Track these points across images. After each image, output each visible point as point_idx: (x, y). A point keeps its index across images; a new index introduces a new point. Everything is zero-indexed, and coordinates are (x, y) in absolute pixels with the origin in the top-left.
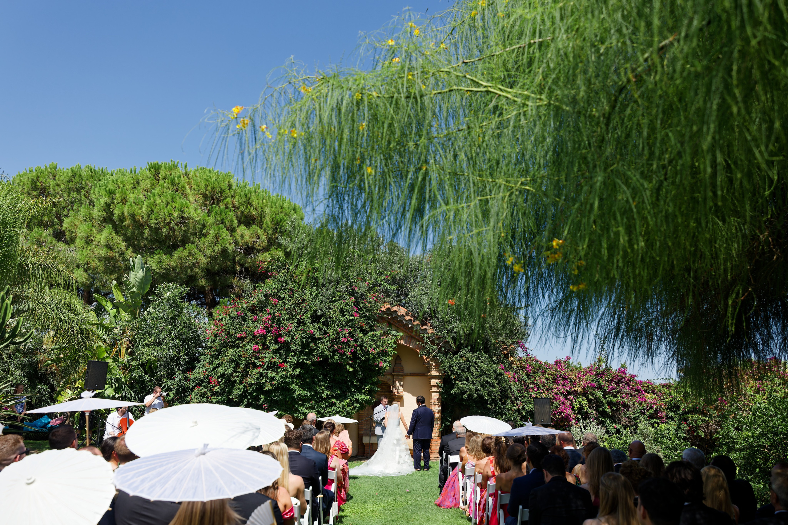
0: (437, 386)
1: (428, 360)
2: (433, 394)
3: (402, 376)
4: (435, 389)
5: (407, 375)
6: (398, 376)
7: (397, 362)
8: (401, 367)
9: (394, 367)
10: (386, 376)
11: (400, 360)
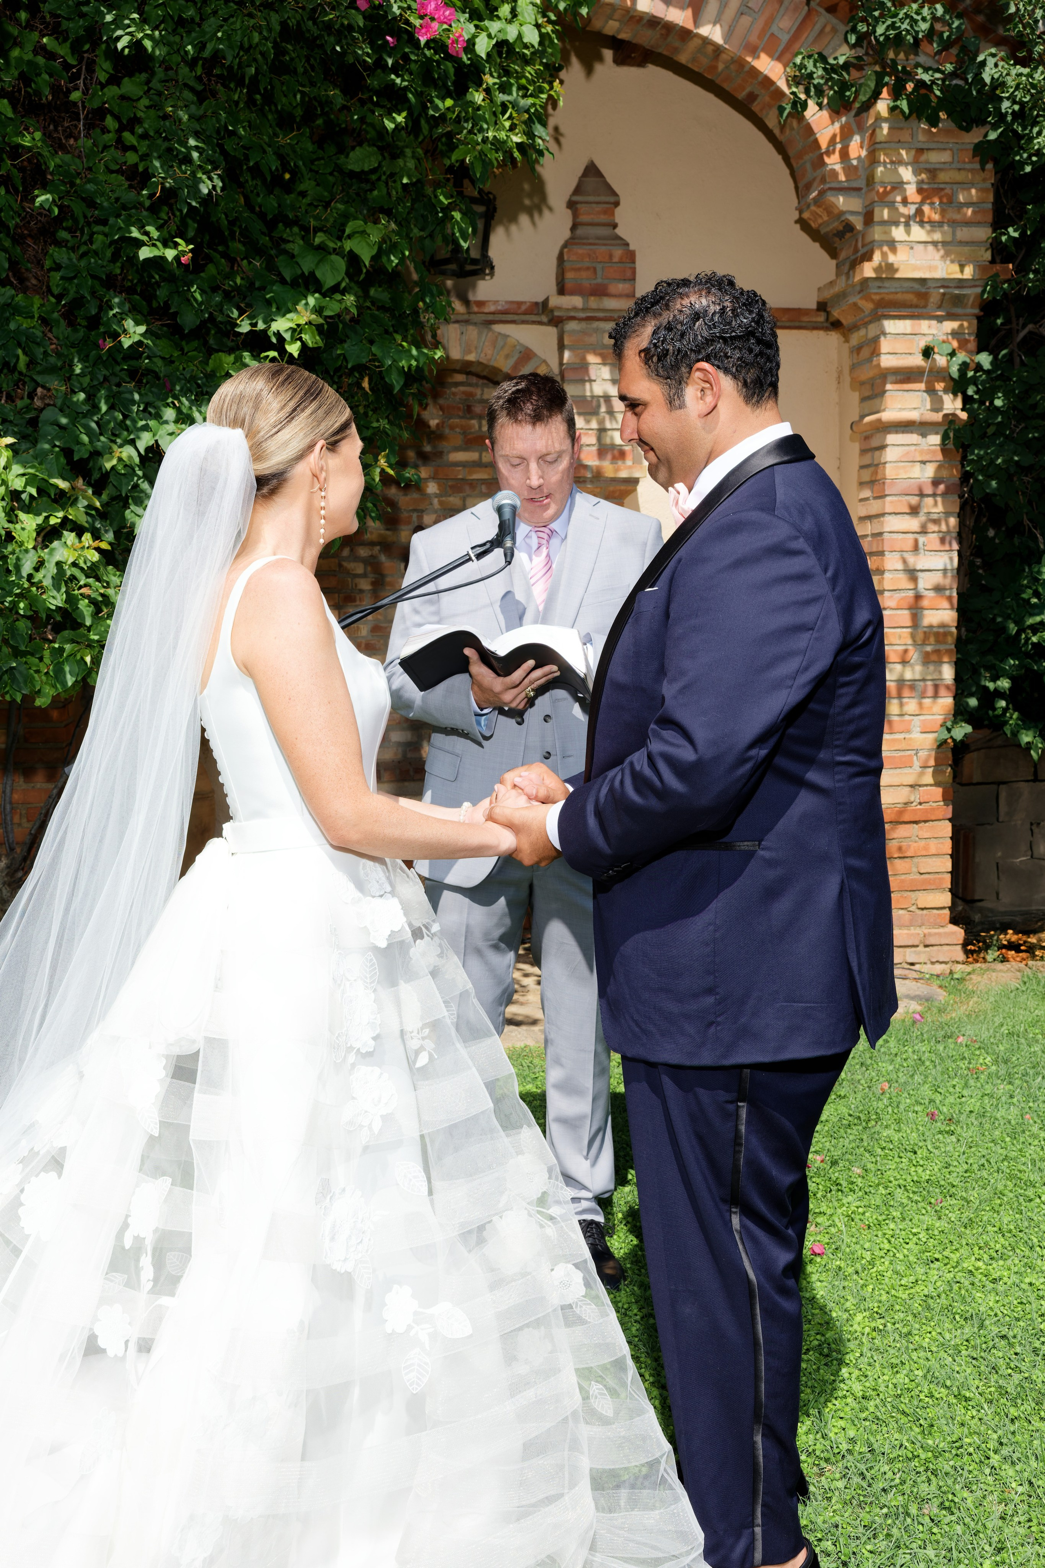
0: (930, 373)
4: (907, 403)
6: (596, 318)
7: (583, 218)
8: (618, 253)
9: (561, 258)
10: (498, 328)
11: (611, 199)
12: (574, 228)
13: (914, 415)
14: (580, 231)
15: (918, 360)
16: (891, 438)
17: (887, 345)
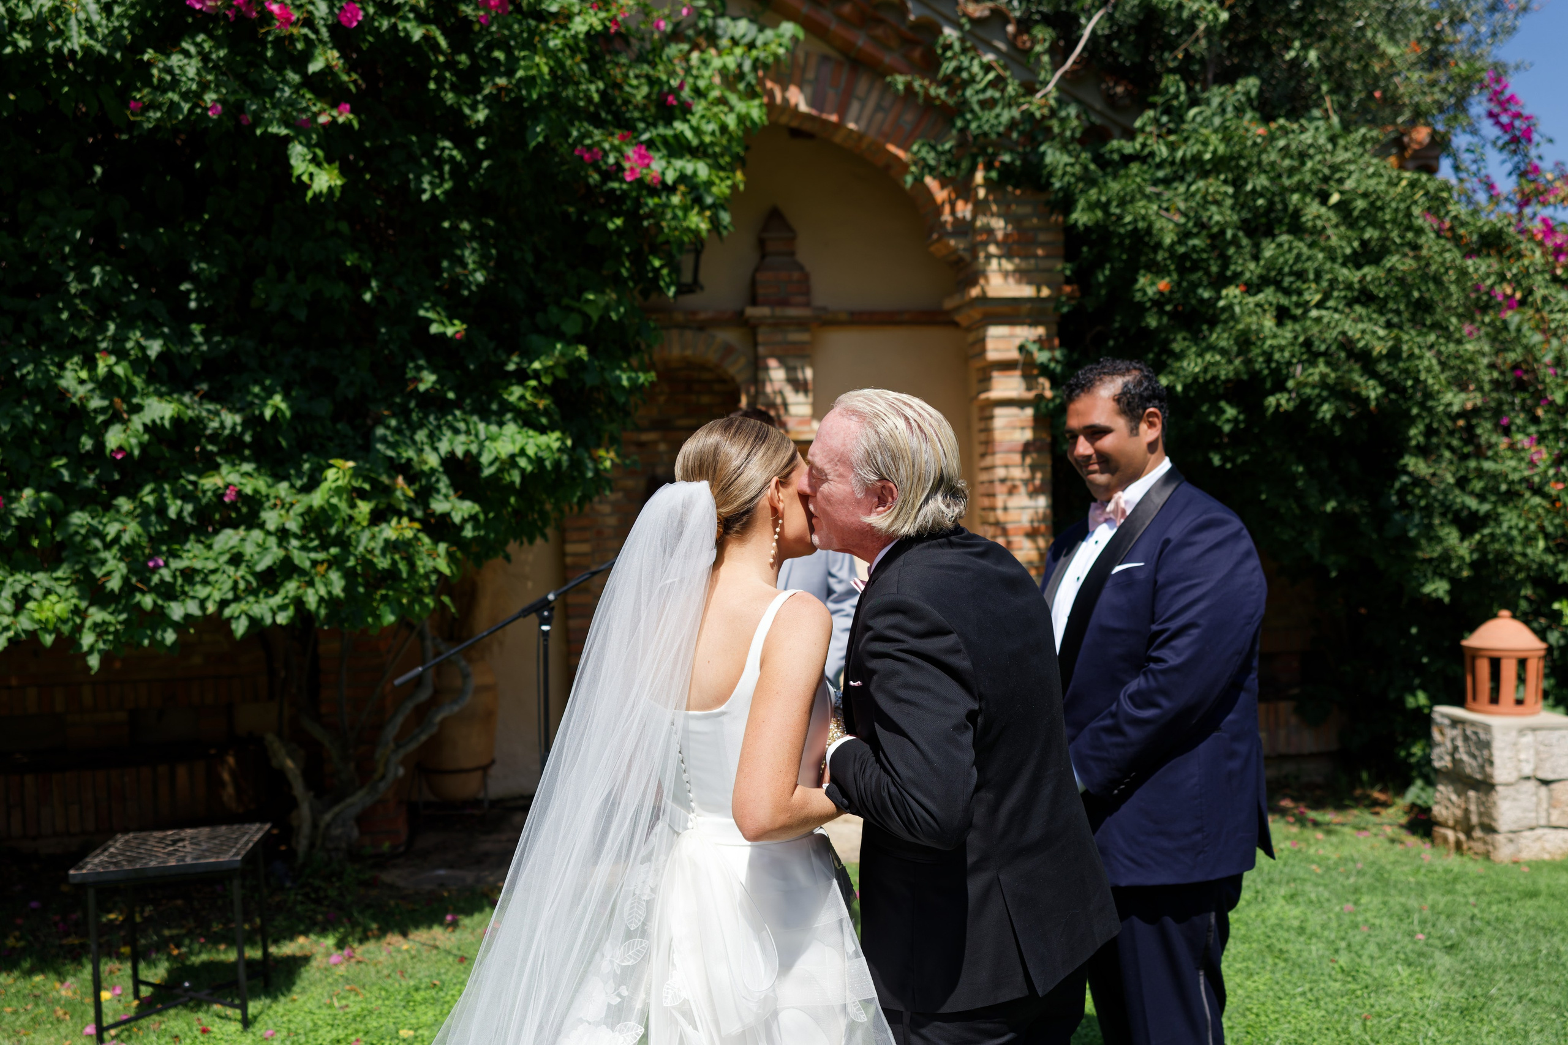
0: (1028, 368)
1: (964, 210)
2: (1002, 418)
3: (802, 324)
4: (1008, 386)
5: (828, 320)
6: (779, 324)
7: (769, 249)
8: (796, 275)
9: (753, 278)
10: (709, 330)
11: (791, 235)
12: (763, 256)
13: (1013, 395)
14: (766, 261)
15: (1014, 355)
16: (999, 411)
17: (990, 344)
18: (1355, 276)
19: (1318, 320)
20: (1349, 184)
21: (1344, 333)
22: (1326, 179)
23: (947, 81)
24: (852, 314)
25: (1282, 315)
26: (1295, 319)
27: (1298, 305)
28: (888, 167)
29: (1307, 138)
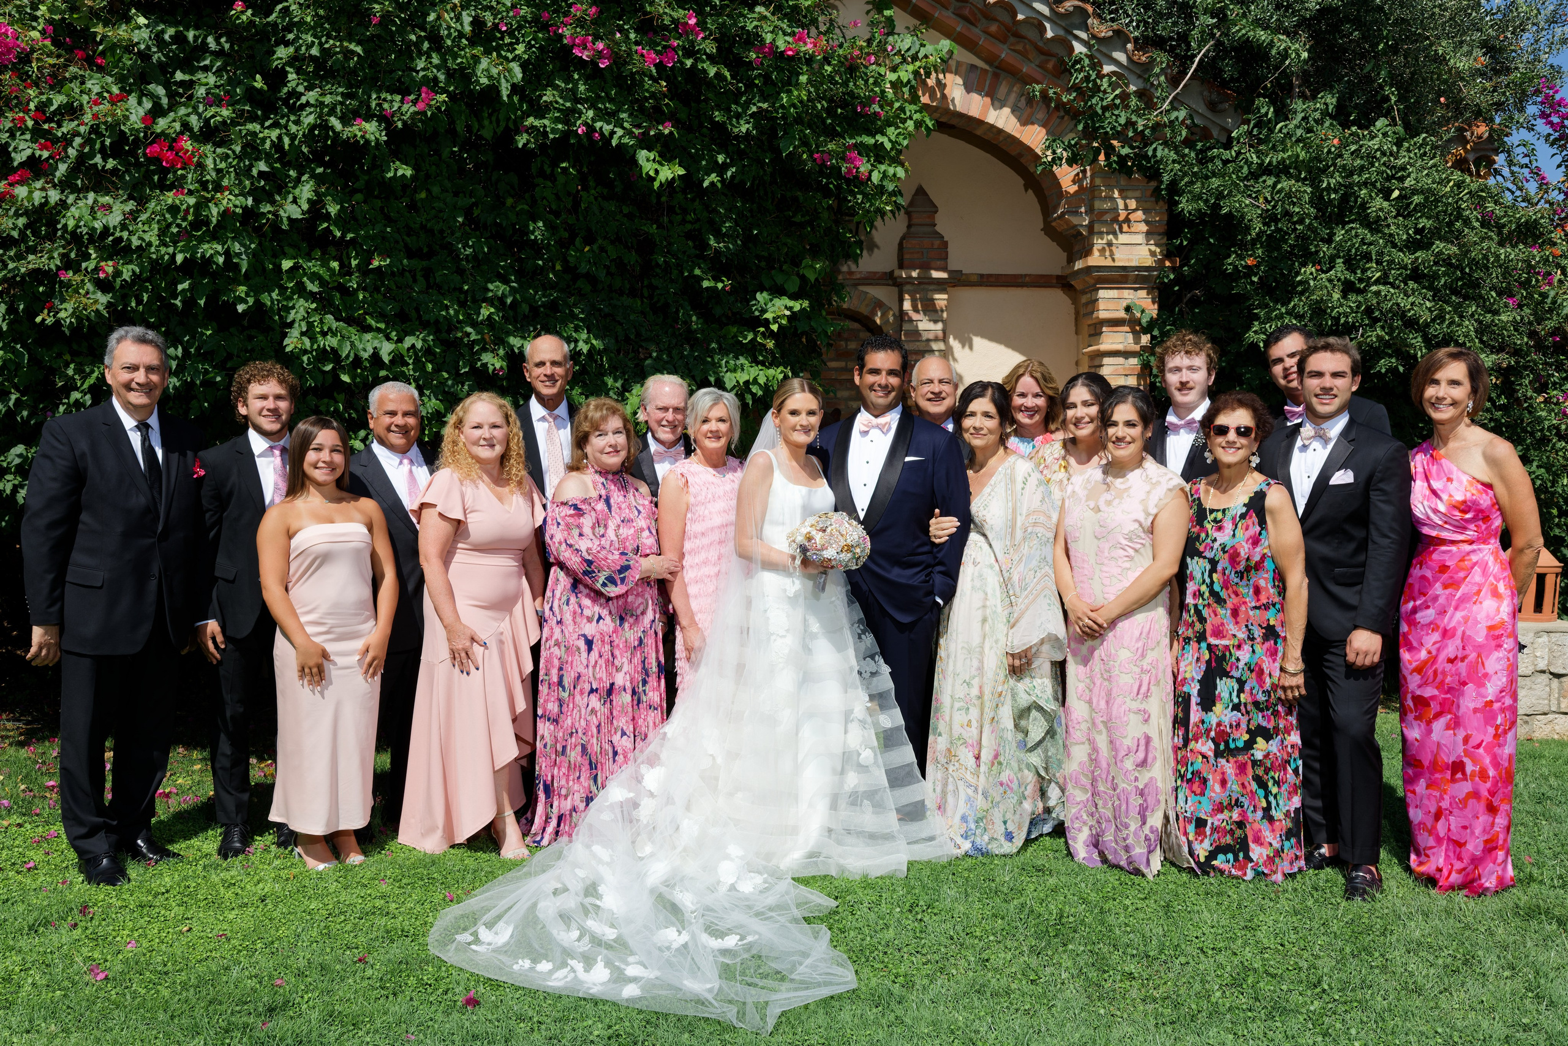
2: (1110, 366)
3: (943, 285)
5: (965, 282)
6: (920, 283)
7: (915, 221)
8: (937, 243)
9: (901, 245)
10: (862, 288)
11: (935, 209)
12: (909, 226)
13: (1120, 347)
14: (913, 229)
15: (1122, 314)
16: (1106, 360)
17: (1102, 305)
18: (1407, 259)
19: (1377, 293)
20: (1408, 183)
21: (1398, 305)
22: (1389, 179)
23: (1076, 88)
24: (982, 276)
25: (1348, 288)
26: (1360, 292)
27: (1361, 280)
28: (1020, 155)
29: (1374, 144)
